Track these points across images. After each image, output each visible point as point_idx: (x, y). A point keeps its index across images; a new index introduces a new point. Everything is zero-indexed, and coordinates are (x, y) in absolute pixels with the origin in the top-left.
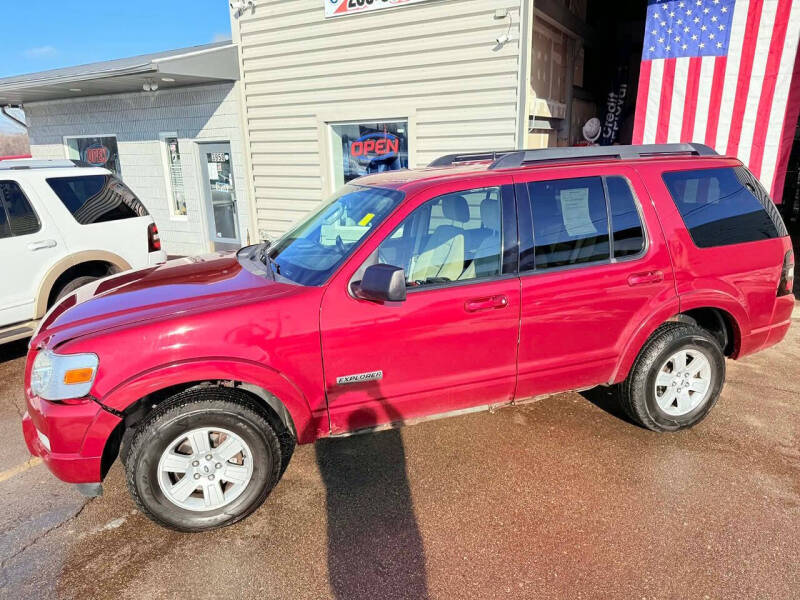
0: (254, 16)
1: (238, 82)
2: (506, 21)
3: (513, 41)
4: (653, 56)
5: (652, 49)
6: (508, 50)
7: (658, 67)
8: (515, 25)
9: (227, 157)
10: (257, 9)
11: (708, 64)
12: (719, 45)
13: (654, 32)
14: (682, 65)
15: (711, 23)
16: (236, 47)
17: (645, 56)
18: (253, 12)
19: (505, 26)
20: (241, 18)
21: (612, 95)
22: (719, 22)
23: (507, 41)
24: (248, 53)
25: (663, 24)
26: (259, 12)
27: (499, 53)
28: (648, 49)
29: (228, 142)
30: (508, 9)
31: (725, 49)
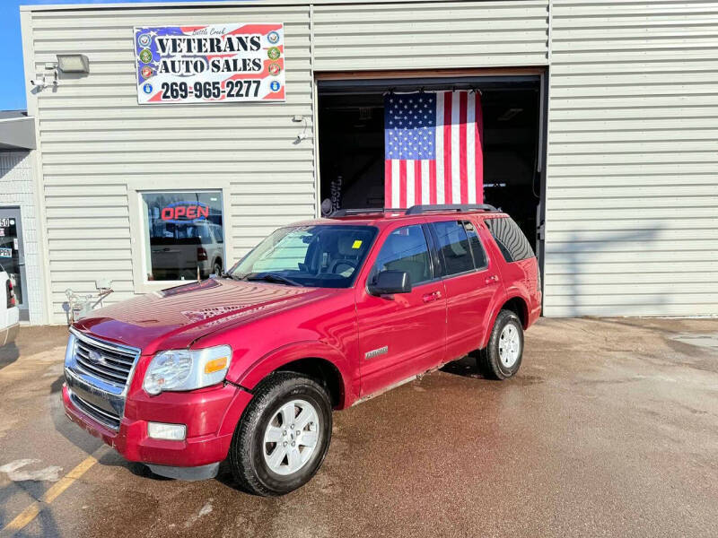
0: (55, 94)
1: (33, 151)
2: (302, 124)
3: (309, 138)
4: (392, 157)
5: (391, 153)
6: (303, 144)
7: (396, 164)
8: (309, 127)
9: (12, 222)
10: (58, 89)
11: (425, 164)
12: (430, 153)
13: (391, 143)
14: (410, 165)
15: (424, 140)
16: (33, 119)
17: (387, 158)
18: (54, 90)
19: (302, 127)
20: (38, 95)
21: (333, 183)
22: (429, 140)
23: (304, 139)
24: (45, 126)
25: (396, 139)
26: (60, 91)
27: (298, 146)
28: (388, 153)
29: (18, 208)
30: (304, 116)
31: (434, 155)
